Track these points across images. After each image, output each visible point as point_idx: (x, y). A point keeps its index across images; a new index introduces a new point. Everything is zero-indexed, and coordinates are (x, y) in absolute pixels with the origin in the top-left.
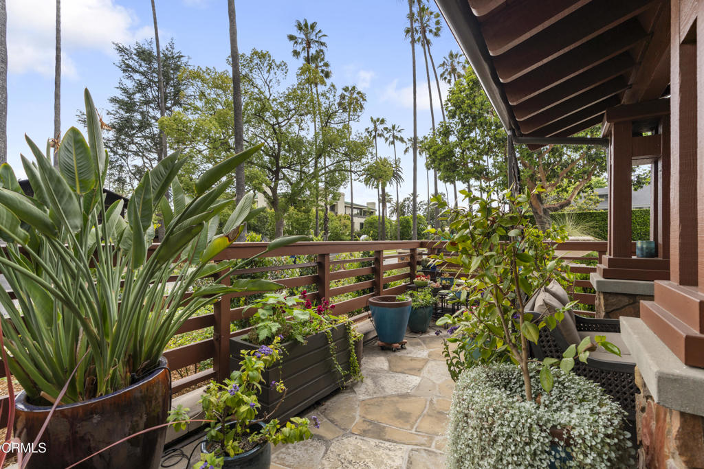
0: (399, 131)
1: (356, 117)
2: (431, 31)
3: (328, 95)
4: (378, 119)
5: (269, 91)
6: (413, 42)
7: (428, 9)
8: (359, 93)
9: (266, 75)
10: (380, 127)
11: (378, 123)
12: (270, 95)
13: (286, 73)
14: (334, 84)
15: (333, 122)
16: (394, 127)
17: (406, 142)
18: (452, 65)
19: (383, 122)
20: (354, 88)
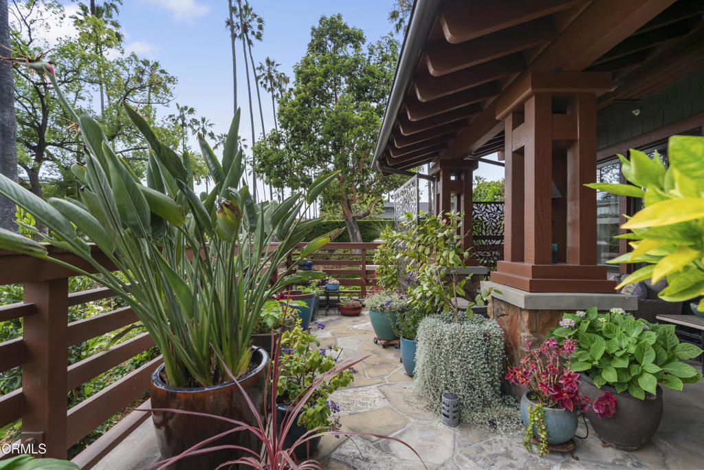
0: (210, 125)
1: (165, 101)
2: (253, 33)
3: (127, 65)
4: (186, 108)
5: (30, 35)
6: (234, 36)
7: (251, 9)
8: (162, 71)
9: (25, 12)
10: (188, 118)
11: (185, 112)
12: (31, 41)
13: (62, 19)
14: (136, 54)
15: (131, 99)
16: (203, 120)
17: (215, 139)
18: (269, 72)
19: (191, 111)
20: (157, 64)
